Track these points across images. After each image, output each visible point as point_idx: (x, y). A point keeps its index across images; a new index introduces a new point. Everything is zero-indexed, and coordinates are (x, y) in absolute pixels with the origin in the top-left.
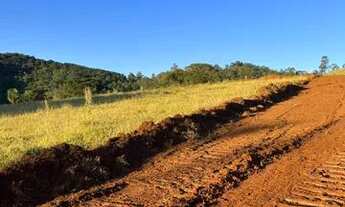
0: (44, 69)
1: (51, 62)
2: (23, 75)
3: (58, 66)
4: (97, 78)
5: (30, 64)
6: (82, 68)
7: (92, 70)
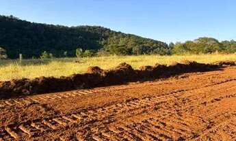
0: (115, 37)
1: (120, 33)
2: (102, 40)
3: (124, 35)
4: (147, 45)
5: (107, 34)
6: (138, 37)
7: (145, 39)
